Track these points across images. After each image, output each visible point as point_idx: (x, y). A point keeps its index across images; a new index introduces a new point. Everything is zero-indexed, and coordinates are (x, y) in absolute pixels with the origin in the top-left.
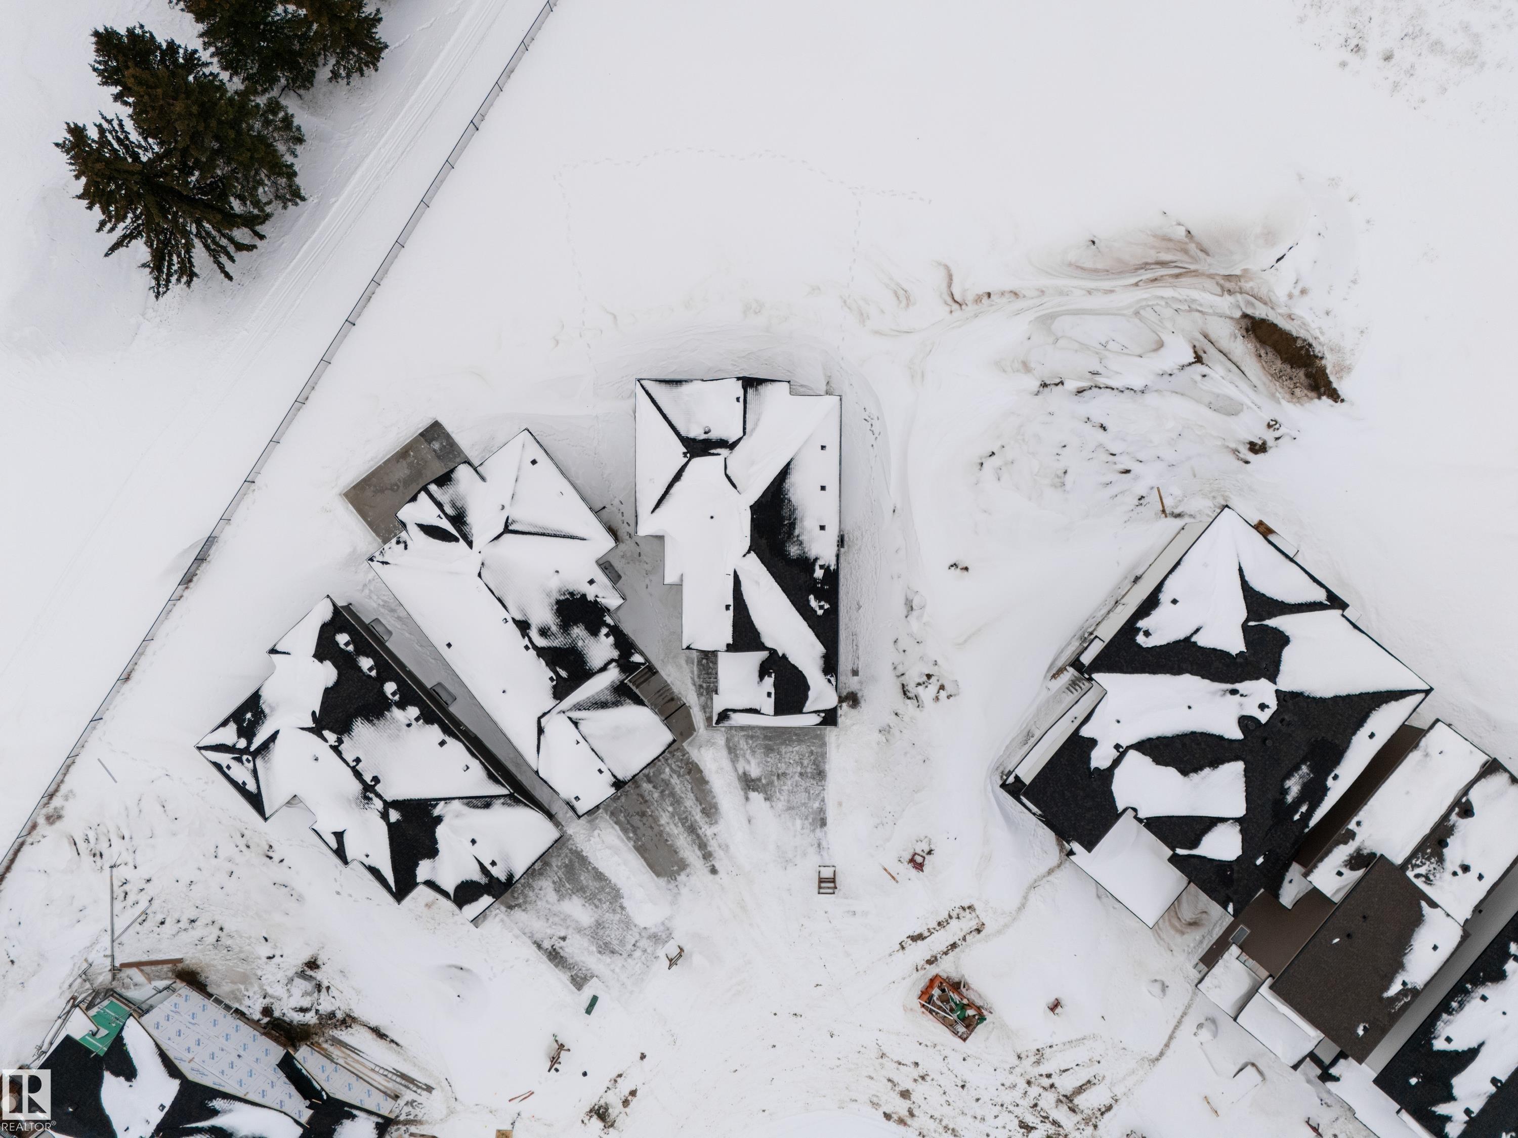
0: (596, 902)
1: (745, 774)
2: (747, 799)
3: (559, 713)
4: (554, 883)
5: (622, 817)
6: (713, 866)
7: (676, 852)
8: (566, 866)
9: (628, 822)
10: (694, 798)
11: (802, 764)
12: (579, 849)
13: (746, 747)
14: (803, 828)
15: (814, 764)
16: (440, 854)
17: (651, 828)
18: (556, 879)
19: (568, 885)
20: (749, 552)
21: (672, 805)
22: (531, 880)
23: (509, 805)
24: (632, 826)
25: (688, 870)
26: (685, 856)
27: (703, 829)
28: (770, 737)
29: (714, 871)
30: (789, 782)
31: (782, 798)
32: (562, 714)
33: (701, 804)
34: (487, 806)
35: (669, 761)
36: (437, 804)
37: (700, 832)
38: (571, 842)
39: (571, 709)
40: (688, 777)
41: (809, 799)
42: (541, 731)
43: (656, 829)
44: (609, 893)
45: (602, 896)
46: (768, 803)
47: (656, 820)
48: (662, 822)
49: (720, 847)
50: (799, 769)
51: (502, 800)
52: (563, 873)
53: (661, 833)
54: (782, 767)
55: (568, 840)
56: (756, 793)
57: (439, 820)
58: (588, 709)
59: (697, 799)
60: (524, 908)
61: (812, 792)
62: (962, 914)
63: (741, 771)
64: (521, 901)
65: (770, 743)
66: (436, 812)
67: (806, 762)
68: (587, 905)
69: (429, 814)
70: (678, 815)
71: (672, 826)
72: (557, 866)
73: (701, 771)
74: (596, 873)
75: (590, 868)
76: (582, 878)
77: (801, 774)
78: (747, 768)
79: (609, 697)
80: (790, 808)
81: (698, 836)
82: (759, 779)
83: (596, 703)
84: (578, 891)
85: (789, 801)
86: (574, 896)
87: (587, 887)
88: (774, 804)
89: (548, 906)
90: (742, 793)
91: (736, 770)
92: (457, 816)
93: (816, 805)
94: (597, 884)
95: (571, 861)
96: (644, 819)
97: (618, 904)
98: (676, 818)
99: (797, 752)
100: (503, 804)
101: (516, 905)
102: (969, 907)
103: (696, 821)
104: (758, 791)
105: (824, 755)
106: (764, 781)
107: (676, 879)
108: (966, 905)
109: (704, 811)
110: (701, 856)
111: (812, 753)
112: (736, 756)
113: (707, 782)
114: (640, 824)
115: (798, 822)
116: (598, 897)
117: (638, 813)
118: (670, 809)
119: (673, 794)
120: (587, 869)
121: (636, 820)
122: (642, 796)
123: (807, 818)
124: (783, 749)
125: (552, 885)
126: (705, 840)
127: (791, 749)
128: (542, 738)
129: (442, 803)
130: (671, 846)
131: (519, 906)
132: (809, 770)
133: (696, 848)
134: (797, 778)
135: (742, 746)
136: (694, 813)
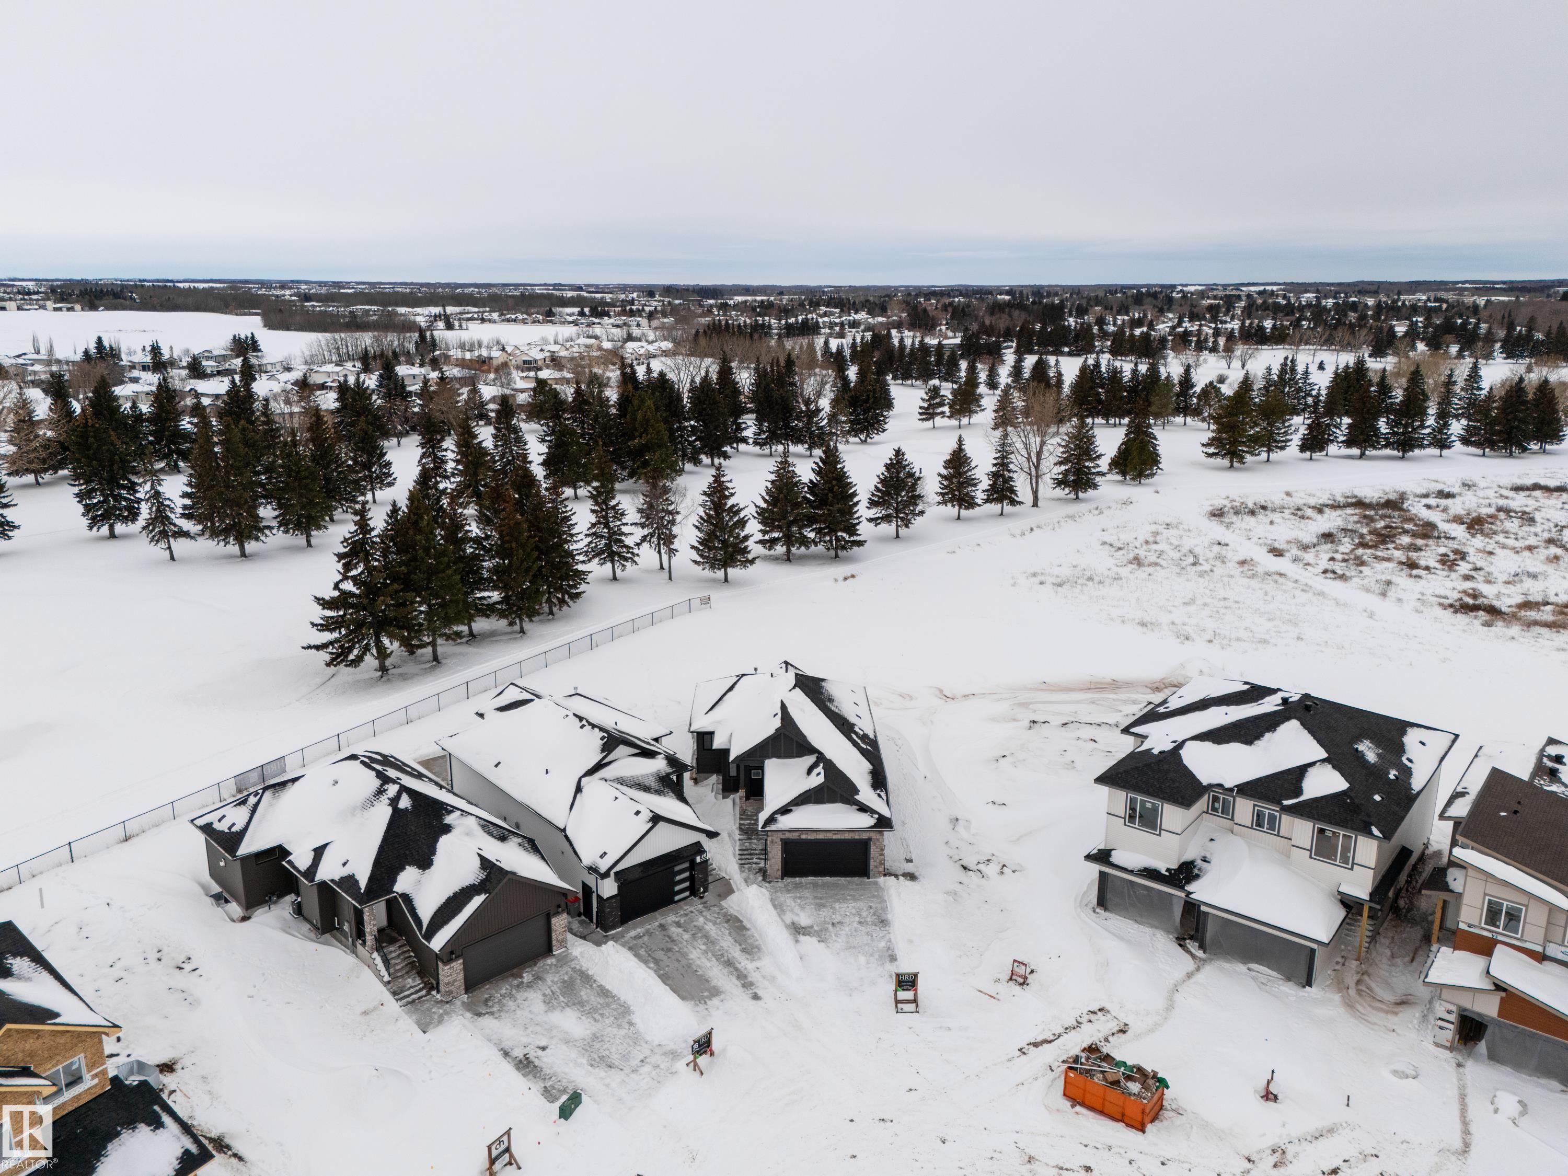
0: (597, 1016)
1: (793, 923)
2: (797, 941)
3: (601, 779)
4: (544, 995)
5: (642, 952)
6: (756, 993)
7: (707, 981)
8: (564, 982)
9: (649, 955)
10: (732, 941)
11: (860, 916)
12: (584, 969)
13: (793, 904)
14: (868, 963)
15: (874, 914)
16: (433, 868)
17: (678, 960)
18: (548, 992)
19: (562, 998)
20: (794, 688)
21: (704, 944)
22: (514, 991)
23: (526, 849)
24: (653, 958)
25: (722, 997)
26: (719, 984)
27: (743, 964)
28: (820, 897)
29: (756, 997)
30: (847, 929)
31: (839, 940)
32: (605, 781)
33: (740, 945)
34: (503, 839)
35: (704, 913)
36: (452, 811)
37: (738, 965)
38: (576, 962)
39: (613, 781)
40: (726, 925)
41: (873, 940)
42: (579, 789)
43: (684, 962)
44: (615, 1010)
45: (606, 1012)
46: (822, 944)
47: (685, 955)
48: (691, 956)
49: (764, 977)
50: (857, 919)
51: (520, 840)
52: (559, 988)
53: (689, 966)
54: (837, 918)
55: (572, 960)
56: (808, 937)
57: (447, 829)
58: (632, 787)
59: (736, 941)
60: (497, 1015)
61: (875, 935)
62: (1093, 1017)
63: (788, 921)
64: (495, 1009)
65: (821, 901)
66: (449, 819)
67: (864, 914)
68: (583, 1018)
69: (440, 818)
70: (711, 951)
71: (704, 960)
72: (552, 981)
73: (741, 922)
74: (602, 991)
75: (594, 985)
76: (582, 993)
77: (860, 923)
78: (796, 919)
79: (654, 784)
80: (850, 947)
81: (736, 969)
82: (812, 927)
83: (639, 785)
84: (574, 1004)
85: (848, 942)
86: (568, 1009)
87: (587, 1002)
88: (830, 945)
89: (532, 1016)
90: (791, 937)
91: (783, 920)
92: (467, 834)
93: (883, 944)
94: (601, 1001)
95: (571, 978)
96: (670, 954)
97: (626, 1020)
98: (710, 954)
99: (853, 907)
100: (520, 845)
101: (487, 1013)
102: (1100, 1010)
103: (734, 957)
104: (809, 935)
105: (885, 909)
106: (816, 928)
107: (705, 1003)
108: (1095, 1008)
109: (743, 950)
110: (740, 985)
111: (871, 907)
112: (783, 911)
113: (748, 929)
114: (665, 958)
115: (862, 959)
116: (601, 1012)
117: (662, 949)
118: (703, 947)
119: (706, 936)
120: (591, 986)
121: (660, 955)
122: (669, 937)
123: (871, 955)
124: (837, 905)
125: (541, 997)
126: (745, 972)
127: (846, 905)
128: (578, 796)
129: (459, 813)
130: (701, 976)
131: (492, 1013)
132: (869, 919)
133: (734, 980)
134: (855, 925)
135: (789, 904)
136: (732, 952)
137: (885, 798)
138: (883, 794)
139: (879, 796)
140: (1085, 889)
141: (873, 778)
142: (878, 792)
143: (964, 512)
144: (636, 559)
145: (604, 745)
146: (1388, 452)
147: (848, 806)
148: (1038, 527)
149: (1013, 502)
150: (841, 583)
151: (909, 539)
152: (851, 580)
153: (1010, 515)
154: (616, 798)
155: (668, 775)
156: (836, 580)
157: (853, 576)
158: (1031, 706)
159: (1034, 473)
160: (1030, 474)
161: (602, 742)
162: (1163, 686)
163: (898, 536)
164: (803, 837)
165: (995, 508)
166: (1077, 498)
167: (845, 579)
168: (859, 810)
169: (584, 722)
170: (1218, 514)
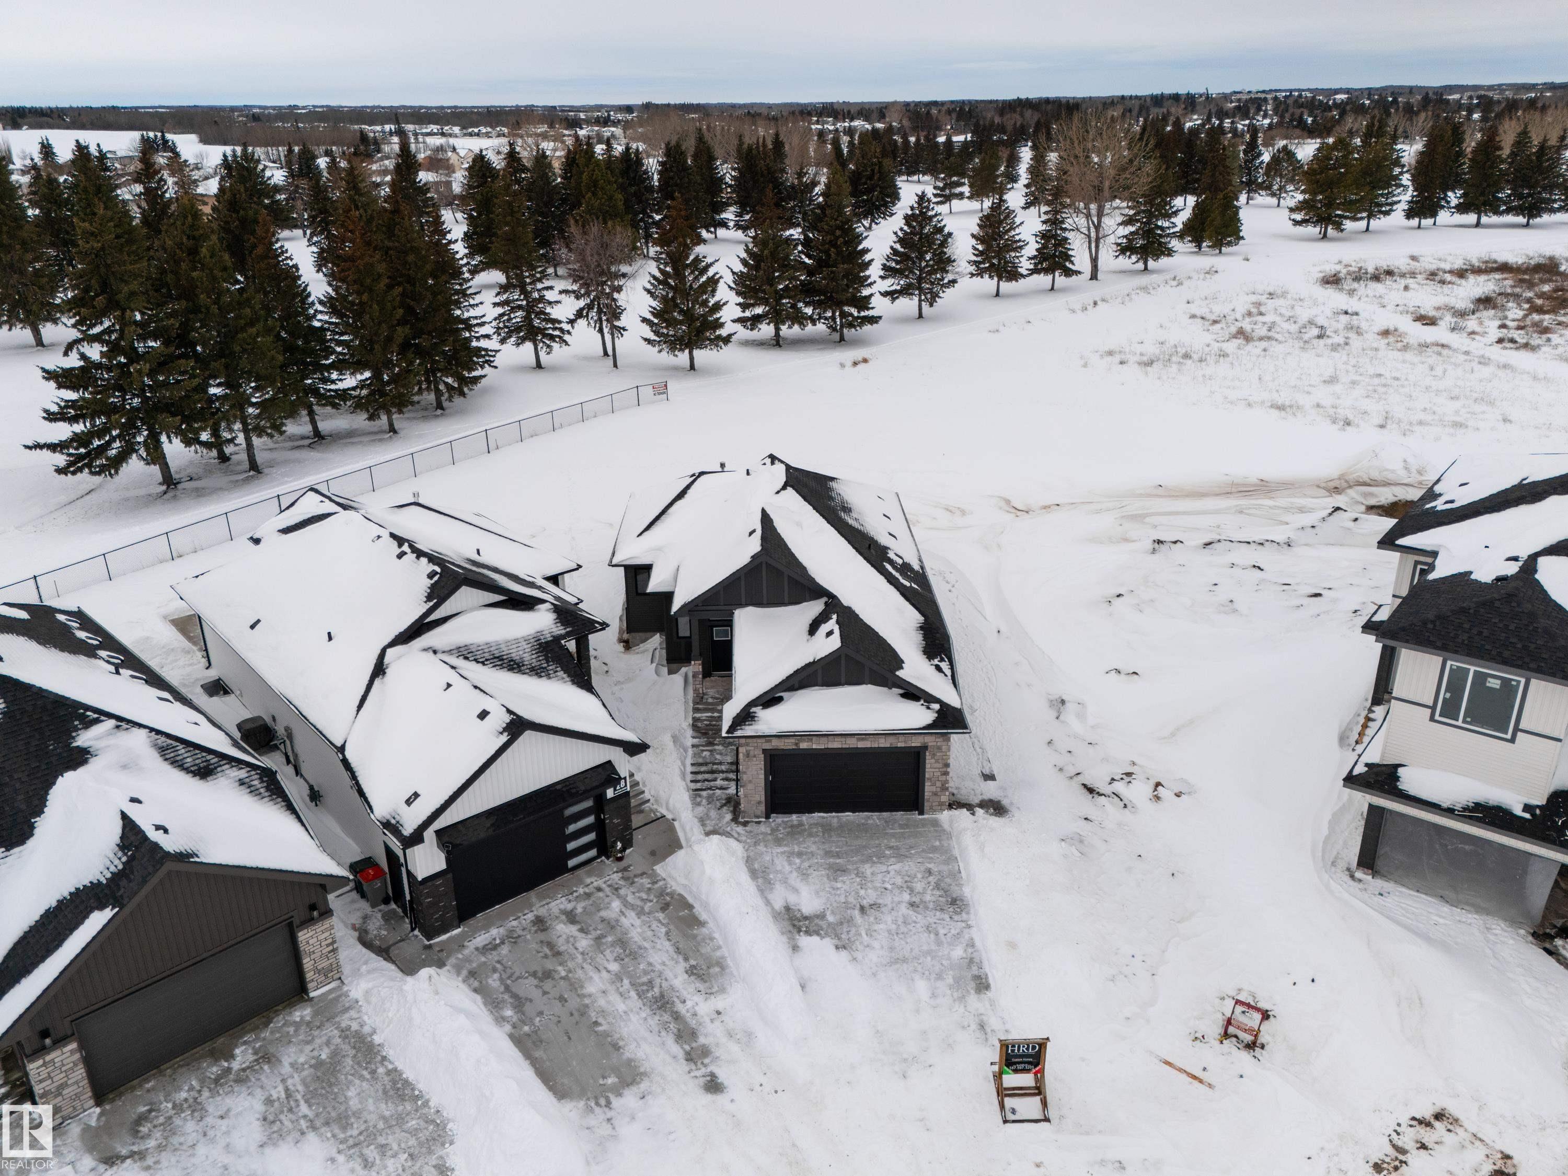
0: (371, 1152)
1: (788, 909)
2: (795, 948)
3: (425, 650)
4: (269, 1101)
5: (494, 982)
6: (713, 1075)
7: (616, 1047)
8: (319, 1064)
9: (507, 989)
10: (671, 950)
11: (912, 890)
12: (366, 1029)
13: (787, 868)
14: (934, 996)
15: (937, 886)
16: (31, 843)
17: (562, 999)
18: (278, 1092)
19: (304, 1109)
20: (784, 488)
21: (618, 959)
22: (206, 1093)
23: (253, 791)
24: (515, 996)
25: (644, 1086)
26: (640, 1054)
27: (689, 1004)
28: (837, 852)
29: (713, 1086)
30: (889, 919)
31: (876, 944)
32: (431, 653)
33: (686, 959)
34: (204, 772)
35: (622, 892)
36: (97, 721)
37: (680, 1007)
38: (353, 1013)
39: (450, 652)
40: (661, 916)
41: (939, 943)
42: (379, 670)
43: (573, 1003)
44: (414, 1132)
45: (392, 1140)
46: (844, 954)
47: (575, 986)
48: (590, 989)
49: (730, 1035)
50: (906, 897)
51: (243, 774)
52: (304, 1082)
53: (583, 1011)
54: (869, 896)
55: (347, 1010)
56: (815, 939)
57: (80, 758)
58: (483, 663)
59: (678, 951)
60: (150, 1161)
61: (942, 932)
62: (1427, 1136)
63: (778, 905)
64: (151, 1143)
65: (838, 861)
66: (84, 739)
67: (919, 886)
68: (341, 1158)
69: (68, 733)
70: (630, 976)
71: (614, 997)
72: (292, 1065)
73: (690, 907)
74: (394, 1082)
75: (381, 1070)
76: (351, 1093)
77: (912, 905)
78: (792, 899)
79: (527, 656)
80: (898, 961)
81: (677, 1017)
82: (822, 916)
83: (500, 658)
84: (327, 1124)
85: (892, 949)
86: (311, 1136)
87: (357, 1114)
88: (859, 955)
89: (226, 1159)
90: (784, 939)
91: (768, 903)
92: (124, 767)
93: (958, 952)
94: (387, 1109)
95: (335, 1054)
96: (548, 985)
97: (433, 1160)
98: (626, 982)
99: (898, 872)
100: (242, 783)
101: (132, 1155)
102: (1439, 1116)
103: (672, 988)
104: (818, 934)
105: (956, 875)
106: (831, 918)
107: (608, 1104)
108: (1426, 1112)
109: (692, 971)
110: (681, 1054)
111: (930, 872)
112: (769, 882)
113: (701, 924)
114: (535, 994)
115: (922, 987)
116: (381, 1140)
117: (534, 974)
118: (614, 967)
119: (622, 942)
120: (373, 1072)
121: (527, 987)
122: (550, 945)
123: (939, 977)
124: (867, 869)
125: (259, 1107)
126: (693, 1023)
127: (883, 868)
128: (377, 682)
129: (112, 723)
130: (606, 1034)
131: (139, 1156)
132: (928, 897)
133: (670, 1040)
134: (904, 909)
135: (779, 868)
136: (668, 974)
137: (949, 672)
138: (945, 666)
139: (939, 669)
140: (1325, 831)
141: (925, 638)
142: (936, 662)
143: (1005, 286)
144: (566, 337)
145: (433, 587)
146: (1510, 218)
147: (885, 689)
148: (1103, 300)
149: (1068, 273)
150: (849, 369)
151: (935, 319)
152: (862, 366)
153: (1063, 290)
154: (449, 685)
155: (557, 639)
156: (842, 366)
157: (865, 361)
158: (1147, 520)
159: (1093, 234)
160: (1089, 236)
161: (429, 582)
162: (1345, 485)
163: (920, 316)
164: (804, 745)
165: (1043, 280)
166: (1146, 268)
167: (855, 364)
168: (903, 696)
169: (405, 547)
170: (1332, 280)
